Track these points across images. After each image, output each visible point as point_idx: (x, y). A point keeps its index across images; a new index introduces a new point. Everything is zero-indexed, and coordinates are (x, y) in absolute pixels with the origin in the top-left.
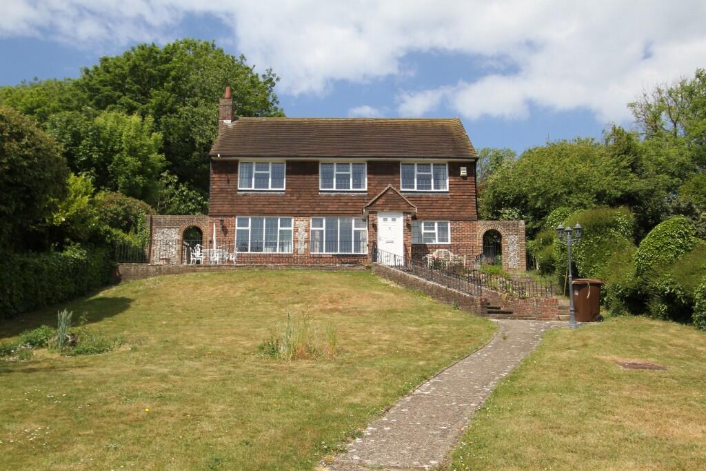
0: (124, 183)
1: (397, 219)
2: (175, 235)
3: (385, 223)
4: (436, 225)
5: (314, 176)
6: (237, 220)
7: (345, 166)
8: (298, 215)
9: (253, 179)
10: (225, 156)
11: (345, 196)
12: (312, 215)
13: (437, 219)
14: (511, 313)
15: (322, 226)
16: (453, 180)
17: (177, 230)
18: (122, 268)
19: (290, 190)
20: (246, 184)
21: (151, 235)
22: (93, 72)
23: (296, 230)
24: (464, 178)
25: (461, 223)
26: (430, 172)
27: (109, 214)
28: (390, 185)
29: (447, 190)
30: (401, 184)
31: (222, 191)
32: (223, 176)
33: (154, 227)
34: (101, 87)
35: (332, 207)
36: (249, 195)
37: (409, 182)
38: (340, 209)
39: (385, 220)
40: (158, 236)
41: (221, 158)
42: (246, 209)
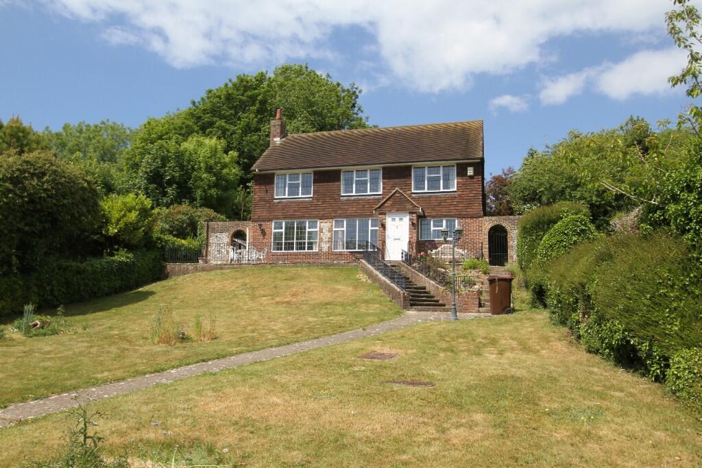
0: (201, 196)
1: (404, 218)
2: (225, 238)
3: (393, 223)
4: (444, 222)
5: (336, 183)
6: (273, 224)
7: (363, 172)
8: (323, 218)
9: (287, 189)
10: (262, 170)
11: (363, 200)
12: (335, 217)
13: (445, 216)
14: (444, 305)
15: (343, 227)
16: (460, 180)
17: (227, 234)
18: (170, 266)
19: (316, 196)
20: (281, 194)
21: (207, 239)
22: (199, 102)
23: (321, 231)
24: (471, 177)
25: (468, 220)
26: (439, 173)
27: (176, 222)
28: (397, 189)
29: (455, 190)
30: (413, 187)
31: (261, 200)
32: (263, 187)
33: (209, 232)
34: (202, 115)
35: (351, 210)
36: (283, 203)
37: (420, 185)
38: (359, 211)
39: (394, 220)
40: (212, 240)
41: (260, 173)
42: (280, 214)
